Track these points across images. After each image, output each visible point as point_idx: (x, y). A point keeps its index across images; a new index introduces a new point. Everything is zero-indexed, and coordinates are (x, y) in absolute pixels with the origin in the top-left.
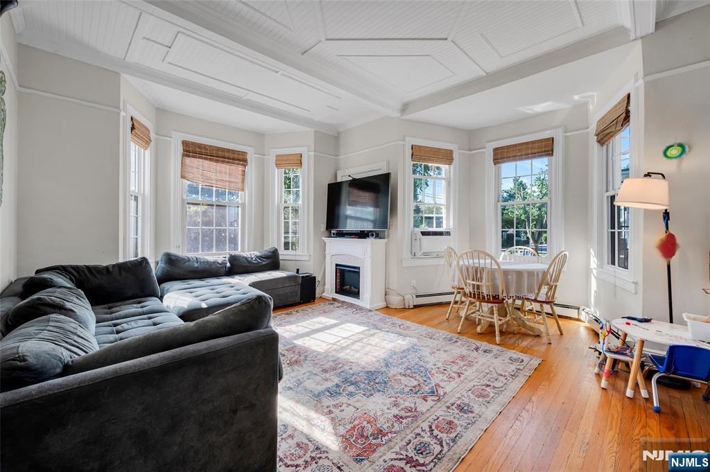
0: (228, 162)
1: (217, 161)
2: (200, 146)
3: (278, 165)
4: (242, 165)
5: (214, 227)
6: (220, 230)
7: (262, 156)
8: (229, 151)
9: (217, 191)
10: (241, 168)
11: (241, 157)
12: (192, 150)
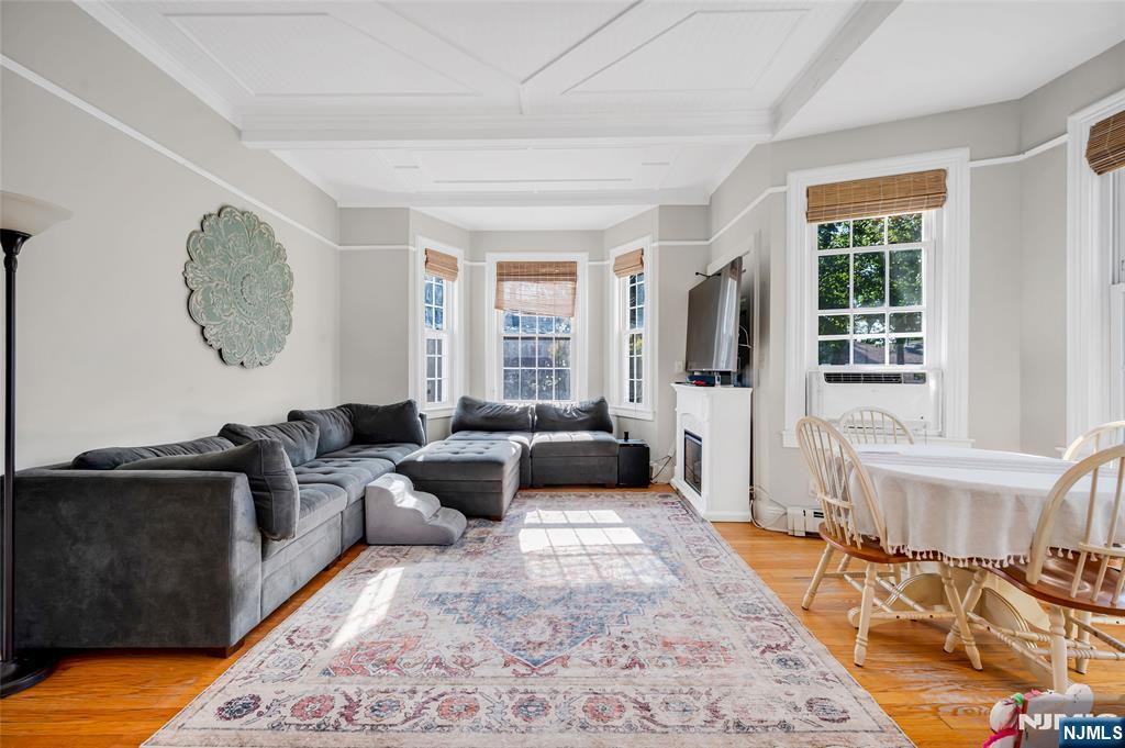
0: (551, 280)
1: (537, 281)
2: (515, 265)
3: (618, 271)
4: (570, 280)
5: (537, 368)
6: (543, 371)
7: (600, 263)
8: (551, 264)
9: (541, 320)
10: (570, 285)
11: (568, 270)
12: (507, 272)
